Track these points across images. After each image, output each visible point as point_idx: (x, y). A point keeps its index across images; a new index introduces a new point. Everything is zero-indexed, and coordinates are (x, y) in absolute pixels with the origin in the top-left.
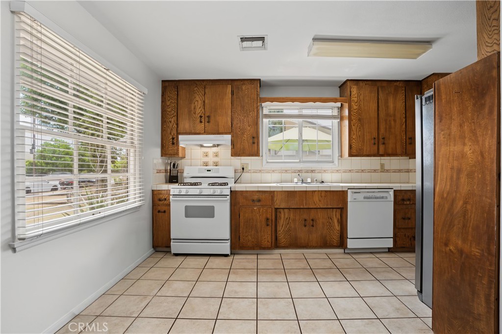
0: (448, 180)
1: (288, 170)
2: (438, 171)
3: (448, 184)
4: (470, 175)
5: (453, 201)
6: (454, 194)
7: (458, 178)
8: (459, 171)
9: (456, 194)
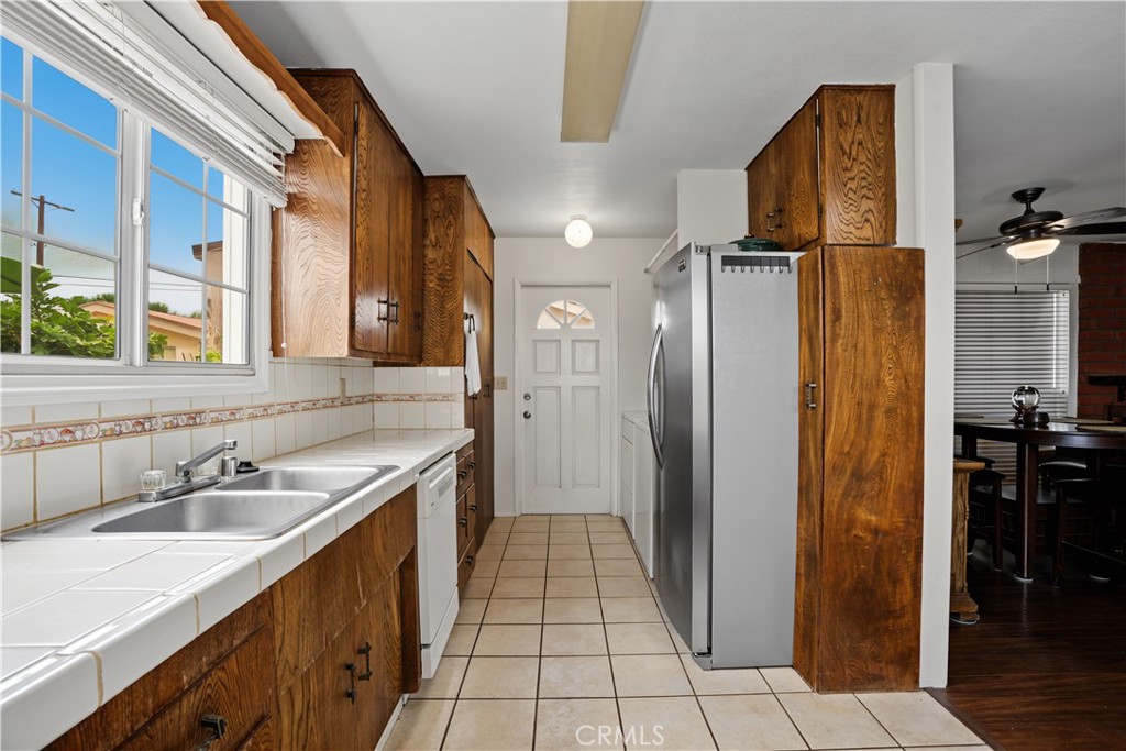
0: (852, 421)
1: (82, 424)
2: (831, 407)
3: (853, 428)
4: (890, 412)
5: (862, 455)
6: (864, 444)
7: (871, 419)
8: (873, 407)
9: (867, 444)
